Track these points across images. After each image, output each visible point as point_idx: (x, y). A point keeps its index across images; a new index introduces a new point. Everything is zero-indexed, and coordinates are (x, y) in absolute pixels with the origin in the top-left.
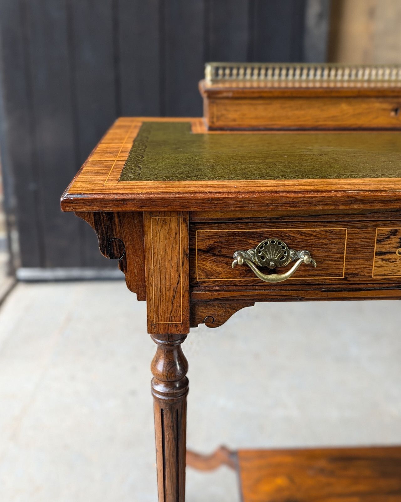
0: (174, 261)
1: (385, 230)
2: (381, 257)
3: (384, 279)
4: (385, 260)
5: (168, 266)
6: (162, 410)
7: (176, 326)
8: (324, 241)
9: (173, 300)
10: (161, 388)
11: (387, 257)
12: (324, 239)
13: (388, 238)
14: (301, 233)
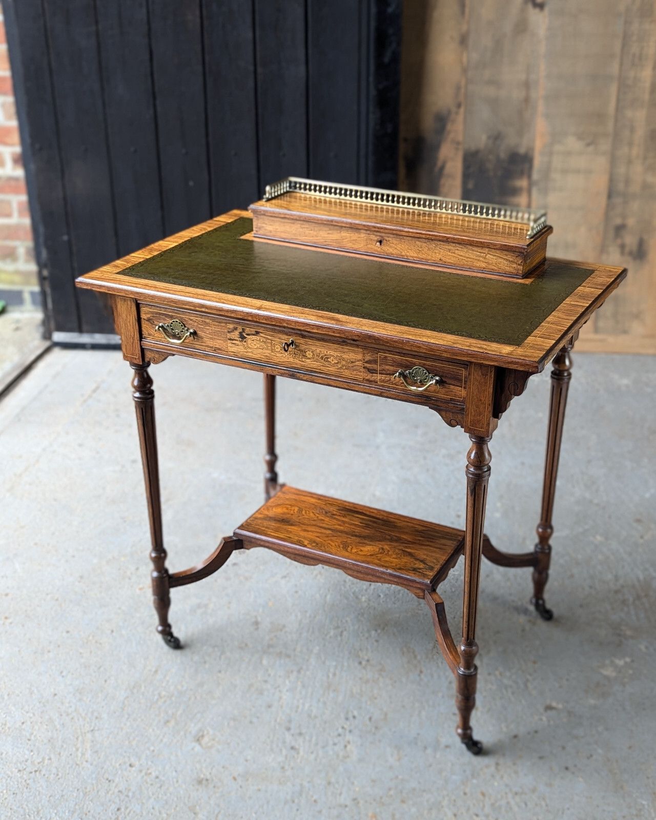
0: (131, 322)
1: (231, 326)
2: (231, 341)
3: (234, 355)
4: (234, 344)
5: (129, 325)
6: (142, 409)
7: (136, 359)
8: (202, 326)
9: (133, 344)
10: (137, 395)
11: (234, 342)
12: (202, 325)
13: (233, 331)
14: (191, 320)
